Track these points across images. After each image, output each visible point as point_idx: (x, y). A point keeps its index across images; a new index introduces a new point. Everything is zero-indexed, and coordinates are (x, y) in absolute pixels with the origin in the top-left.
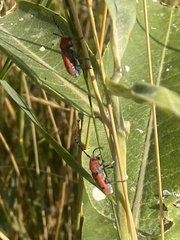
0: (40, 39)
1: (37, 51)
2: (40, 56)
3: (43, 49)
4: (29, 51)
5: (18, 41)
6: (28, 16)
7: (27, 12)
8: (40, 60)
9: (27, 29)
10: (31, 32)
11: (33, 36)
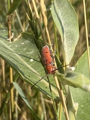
0: (31, 55)
1: (28, 61)
2: (29, 64)
3: (32, 60)
4: (23, 61)
5: (18, 56)
6: (27, 42)
7: (26, 39)
8: (29, 66)
9: (25, 49)
10: (27, 51)
11: (28, 53)
